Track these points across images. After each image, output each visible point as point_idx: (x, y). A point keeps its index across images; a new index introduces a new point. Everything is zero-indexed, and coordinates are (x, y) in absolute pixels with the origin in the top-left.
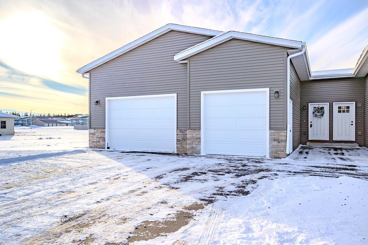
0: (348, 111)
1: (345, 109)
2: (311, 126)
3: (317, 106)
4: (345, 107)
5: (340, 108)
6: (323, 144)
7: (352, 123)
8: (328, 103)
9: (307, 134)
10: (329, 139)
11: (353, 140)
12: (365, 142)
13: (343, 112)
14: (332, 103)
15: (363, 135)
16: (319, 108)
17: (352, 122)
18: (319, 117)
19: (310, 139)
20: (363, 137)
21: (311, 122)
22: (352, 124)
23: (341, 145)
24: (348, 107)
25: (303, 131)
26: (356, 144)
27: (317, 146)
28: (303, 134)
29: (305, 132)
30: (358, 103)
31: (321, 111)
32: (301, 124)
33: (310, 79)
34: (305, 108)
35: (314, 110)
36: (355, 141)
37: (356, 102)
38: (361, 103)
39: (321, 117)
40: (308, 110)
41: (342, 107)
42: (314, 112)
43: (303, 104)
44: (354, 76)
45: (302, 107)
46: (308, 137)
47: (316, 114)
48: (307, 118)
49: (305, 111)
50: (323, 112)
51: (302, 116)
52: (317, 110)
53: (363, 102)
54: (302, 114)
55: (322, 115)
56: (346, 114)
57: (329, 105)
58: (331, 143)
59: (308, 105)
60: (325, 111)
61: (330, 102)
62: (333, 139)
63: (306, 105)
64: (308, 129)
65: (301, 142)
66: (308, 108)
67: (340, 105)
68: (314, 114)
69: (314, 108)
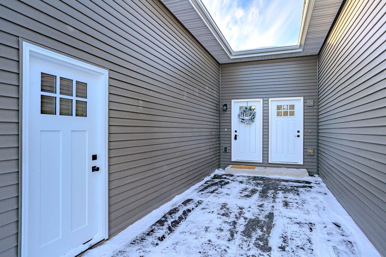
0: (292, 114)
1: (288, 109)
2: (236, 138)
3: (245, 105)
4: (287, 105)
5: (279, 108)
6: (251, 170)
7: (298, 134)
8: (261, 100)
9: (227, 150)
10: (263, 160)
11: (299, 163)
12: (318, 167)
13: (284, 116)
14: (267, 99)
15: (316, 154)
16: (246, 108)
17: (298, 132)
19: (233, 160)
20: (316, 157)
21: (236, 131)
22: (298, 136)
23: (280, 174)
24: (292, 107)
25: (224, 147)
26: (305, 170)
27: (242, 174)
28: (224, 151)
29: (226, 148)
30: (308, 100)
31: (250, 113)
32: (219, 135)
33: (231, 58)
34: (225, 108)
35: (240, 112)
36: (302, 164)
37: (304, 98)
38: (313, 100)
39: (250, 122)
40: (231, 111)
41: (282, 106)
42: (241, 114)
43: (222, 101)
44: (301, 50)
45: (222, 107)
46: (231, 155)
47: (242, 118)
48: (229, 124)
49: (227, 112)
50: (253, 115)
51: (222, 121)
52: (244, 111)
53: (315, 97)
54: (222, 118)
55: (252, 119)
56: (289, 118)
57: (263, 102)
58: (265, 168)
59: (231, 103)
60: (256, 112)
61: (264, 98)
62: (268, 160)
63: (228, 103)
64: (231, 144)
65: (219, 164)
66: (231, 108)
67: (280, 104)
68: (240, 117)
69: (241, 108)
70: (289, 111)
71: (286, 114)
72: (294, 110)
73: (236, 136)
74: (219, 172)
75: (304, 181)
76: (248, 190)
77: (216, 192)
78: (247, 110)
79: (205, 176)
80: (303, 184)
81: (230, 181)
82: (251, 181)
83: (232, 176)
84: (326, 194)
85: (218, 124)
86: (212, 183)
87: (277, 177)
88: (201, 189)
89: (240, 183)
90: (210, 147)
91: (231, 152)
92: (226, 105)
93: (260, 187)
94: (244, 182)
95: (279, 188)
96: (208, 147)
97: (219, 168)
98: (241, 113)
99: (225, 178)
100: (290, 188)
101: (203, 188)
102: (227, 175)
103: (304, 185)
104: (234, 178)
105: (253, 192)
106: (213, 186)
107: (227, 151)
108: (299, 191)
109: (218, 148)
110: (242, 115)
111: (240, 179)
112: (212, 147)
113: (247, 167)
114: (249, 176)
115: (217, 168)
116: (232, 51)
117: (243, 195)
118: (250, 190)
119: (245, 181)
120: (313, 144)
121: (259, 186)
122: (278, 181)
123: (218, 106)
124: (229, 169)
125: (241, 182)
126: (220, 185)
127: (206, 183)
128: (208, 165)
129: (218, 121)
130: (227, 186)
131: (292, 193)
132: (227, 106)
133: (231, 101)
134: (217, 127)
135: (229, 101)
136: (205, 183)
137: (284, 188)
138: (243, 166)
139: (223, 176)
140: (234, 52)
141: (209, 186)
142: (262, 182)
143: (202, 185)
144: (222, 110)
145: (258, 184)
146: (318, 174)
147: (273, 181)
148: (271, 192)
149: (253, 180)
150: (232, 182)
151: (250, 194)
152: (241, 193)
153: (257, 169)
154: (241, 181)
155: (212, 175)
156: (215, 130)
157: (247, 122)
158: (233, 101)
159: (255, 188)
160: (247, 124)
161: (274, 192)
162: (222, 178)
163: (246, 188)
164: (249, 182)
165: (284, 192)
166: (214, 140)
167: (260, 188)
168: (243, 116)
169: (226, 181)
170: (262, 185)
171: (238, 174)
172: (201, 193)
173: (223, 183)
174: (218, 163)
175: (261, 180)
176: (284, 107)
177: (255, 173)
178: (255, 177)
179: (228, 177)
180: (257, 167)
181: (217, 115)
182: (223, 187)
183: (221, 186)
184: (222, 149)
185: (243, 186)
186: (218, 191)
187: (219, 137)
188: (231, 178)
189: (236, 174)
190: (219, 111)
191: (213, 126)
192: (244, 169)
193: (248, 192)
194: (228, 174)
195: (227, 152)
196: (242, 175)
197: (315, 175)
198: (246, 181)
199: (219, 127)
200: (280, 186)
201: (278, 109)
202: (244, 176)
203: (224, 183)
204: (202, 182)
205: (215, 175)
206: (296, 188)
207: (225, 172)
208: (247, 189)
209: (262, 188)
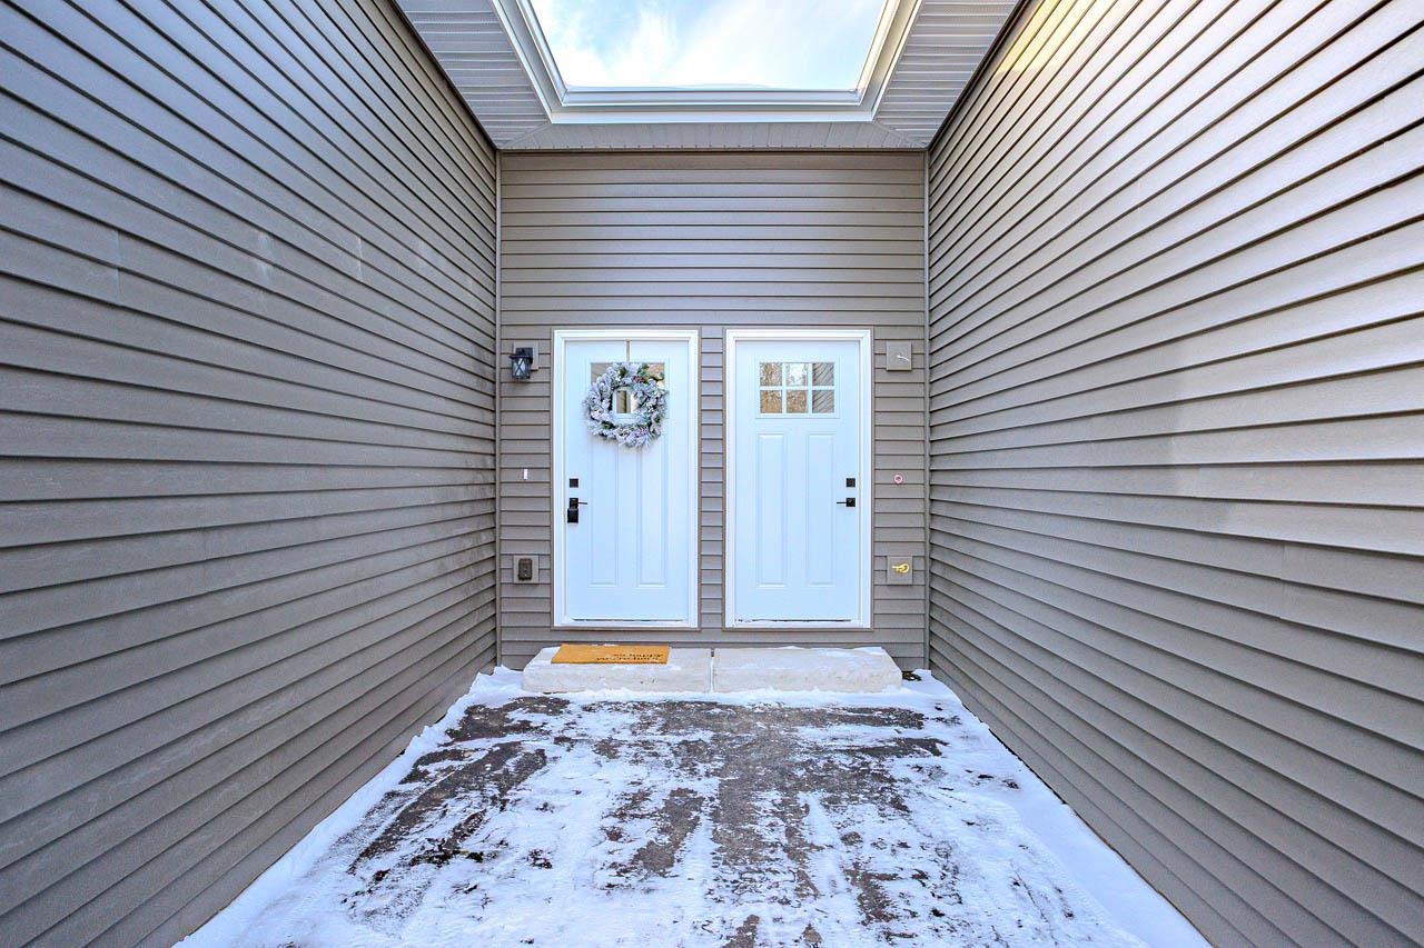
0: (823, 402)
1: (804, 383)
2: (573, 517)
3: (616, 356)
4: (804, 366)
5: (769, 372)
6: (651, 670)
7: (851, 493)
8: (693, 335)
9: (532, 574)
10: (700, 615)
11: (855, 623)
12: (932, 634)
13: (788, 412)
14: (716, 332)
15: (920, 580)
16: (624, 373)
17: (852, 482)
18: (627, 445)
19: (562, 619)
20: (920, 593)
21: (574, 483)
22: (851, 503)
23: (784, 681)
24: (822, 373)
25: (517, 559)
26: (878, 652)
27: (607, 691)
28: (516, 580)
29: (525, 566)
30: (888, 343)
31: (640, 395)
32: (494, 499)
33: (556, 119)
34: (523, 367)
35: (593, 390)
36: (867, 625)
37: (874, 334)
38: (909, 343)
39: (641, 440)
40: (550, 383)
41: (784, 366)
42: (597, 401)
43: (512, 332)
44: (868, 117)
45: (507, 361)
46: (551, 599)
47: (606, 416)
48: (543, 448)
49: (531, 390)
50: (654, 407)
51: (506, 433)
52: (615, 387)
53: (918, 334)
54: (507, 418)
55: (650, 425)
56: (808, 421)
57: (700, 346)
58: (709, 651)
59: (551, 347)
60: (667, 393)
61: (704, 328)
62: (723, 615)
63: (536, 348)
64: (550, 542)
65: (495, 644)
66: (550, 369)
67: (772, 355)
68: (596, 415)
69: (598, 369)
70: (810, 388)
71: (797, 403)
72: (830, 388)
73: (574, 503)
74: (492, 688)
75: (891, 711)
76: (648, 807)
77: (471, 844)
78: (628, 380)
79: (415, 728)
80: (889, 732)
81: (546, 744)
82: (653, 734)
83: (556, 706)
84: (1013, 785)
85: (488, 448)
86: (449, 769)
87: (769, 696)
88: (379, 833)
89: (603, 759)
90: (442, 564)
91: (551, 585)
92: (525, 355)
93: (707, 775)
94: (620, 744)
95: (800, 773)
96: (430, 570)
97: (495, 661)
98: (601, 392)
99: (524, 727)
100: (843, 761)
101: (392, 818)
102: (531, 704)
103: (897, 735)
104: (570, 718)
105: (680, 813)
106: (453, 795)
107: (530, 578)
108: (892, 780)
109: (488, 568)
110: (605, 405)
111: (599, 726)
112: (451, 564)
113: (628, 651)
114: (643, 704)
115: (480, 670)
116: (561, 86)
117: (625, 853)
118: (656, 802)
119: (625, 735)
120: (908, 535)
121: (701, 768)
122: (780, 719)
123: (488, 357)
124: (545, 672)
125: (607, 749)
126: (496, 778)
127: (414, 776)
128: (429, 666)
129: (488, 432)
130: (535, 781)
131: (871, 800)
132: (530, 360)
133: (551, 333)
134: (484, 461)
135: (543, 332)
136: (411, 778)
137: (821, 764)
138: (609, 650)
139: (511, 715)
140: (566, 92)
141: (428, 801)
142: (705, 736)
143: (391, 795)
144: (505, 376)
145: (691, 750)
146: (932, 665)
147: (759, 724)
148: (768, 806)
149: (665, 729)
150: (561, 750)
151: (665, 839)
152: (615, 835)
153: (678, 662)
154: (605, 736)
155: (455, 715)
156: (467, 477)
157: (630, 439)
158: (560, 335)
159: (683, 786)
160: (626, 450)
161: (784, 803)
162: (507, 730)
163: (635, 789)
164: (646, 744)
165: (828, 795)
166: (467, 529)
167: (706, 787)
168: (610, 408)
169: (530, 743)
170: (712, 753)
171: (589, 696)
172: (369, 876)
173: (510, 764)
174: (489, 641)
175: (705, 727)
176: (792, 373)
177: (666, 682)
178: (671, 706)
179: (536, 719)
180: (674, 653)
181: (486, 402)
182: (511, 795)
183: (503, 792)
184: (509, 567)
185: (620, 775)
186: (482, 832)
187: (490, 511)
188: (556, 724)
189: (579, 697)
190: (494, 383)
191: (462, 455)
192: (616, 666)
193: (648, 823)
194: (540, 694)
195: (532, 582)
196: (611, 699)
197: (917, 672)
198: (632, 739)
199: (489, 460)
200: (798, 759)
201: (765, 383)
202: (616, 707)
203: (518, 765)
204: (391, 776)
205: (471, 711)
206: (873, 763)
207: (523, 688)
208: (644, 796)
209: (715, 781)
